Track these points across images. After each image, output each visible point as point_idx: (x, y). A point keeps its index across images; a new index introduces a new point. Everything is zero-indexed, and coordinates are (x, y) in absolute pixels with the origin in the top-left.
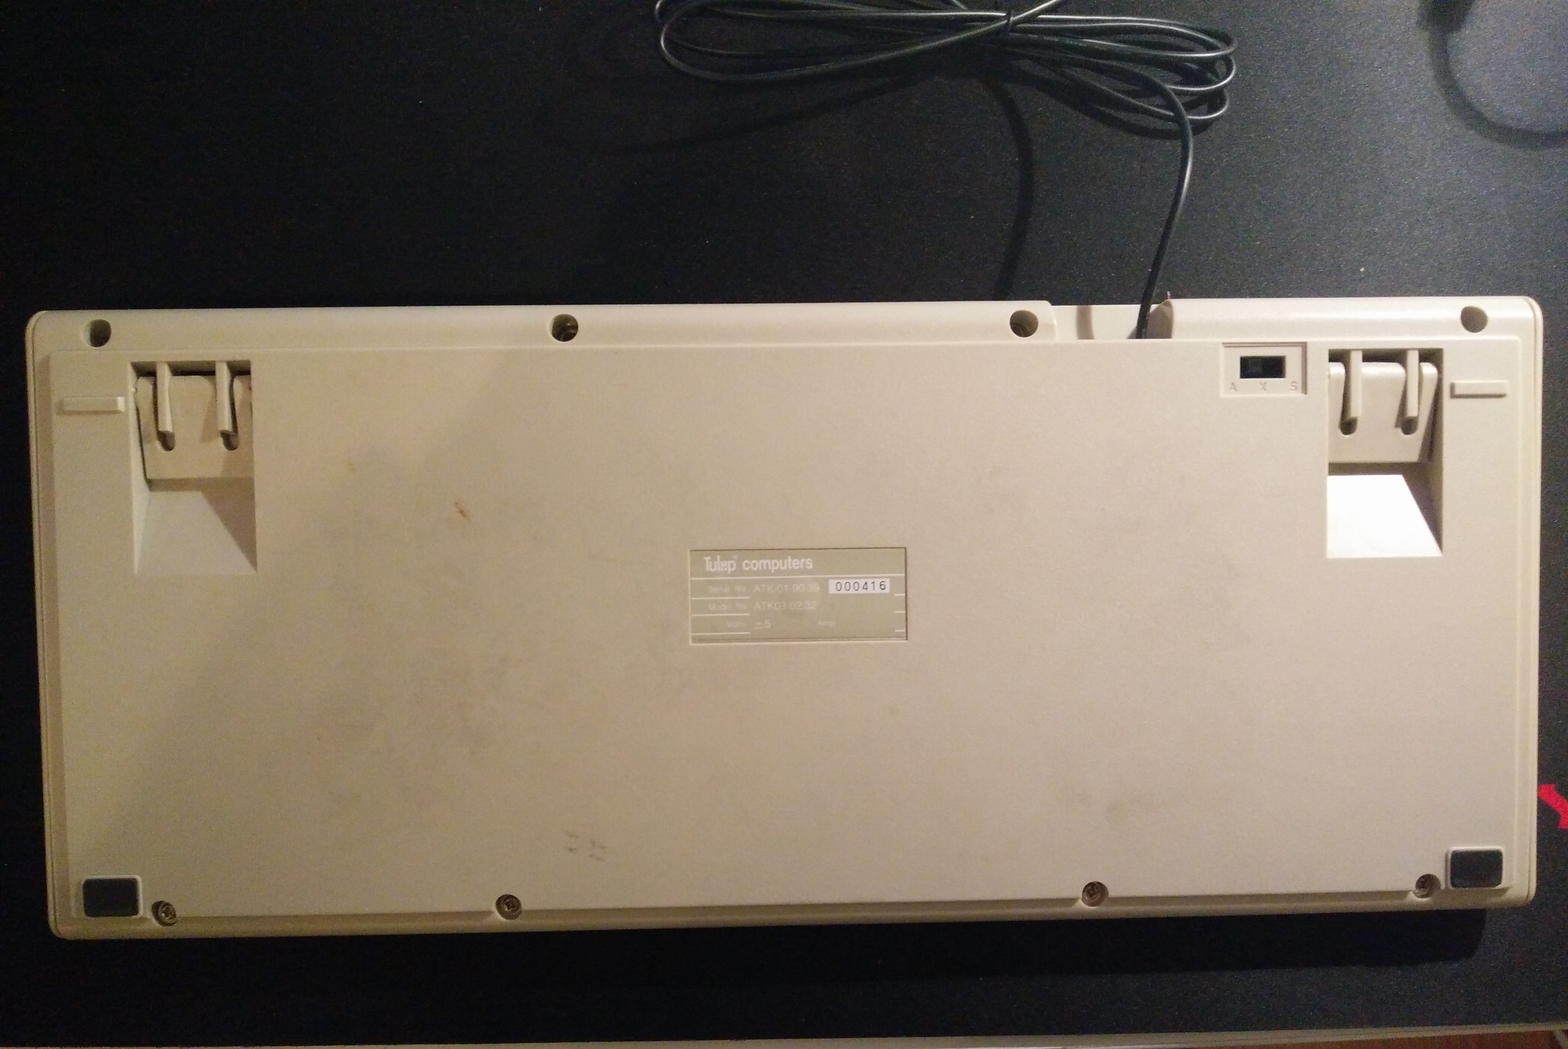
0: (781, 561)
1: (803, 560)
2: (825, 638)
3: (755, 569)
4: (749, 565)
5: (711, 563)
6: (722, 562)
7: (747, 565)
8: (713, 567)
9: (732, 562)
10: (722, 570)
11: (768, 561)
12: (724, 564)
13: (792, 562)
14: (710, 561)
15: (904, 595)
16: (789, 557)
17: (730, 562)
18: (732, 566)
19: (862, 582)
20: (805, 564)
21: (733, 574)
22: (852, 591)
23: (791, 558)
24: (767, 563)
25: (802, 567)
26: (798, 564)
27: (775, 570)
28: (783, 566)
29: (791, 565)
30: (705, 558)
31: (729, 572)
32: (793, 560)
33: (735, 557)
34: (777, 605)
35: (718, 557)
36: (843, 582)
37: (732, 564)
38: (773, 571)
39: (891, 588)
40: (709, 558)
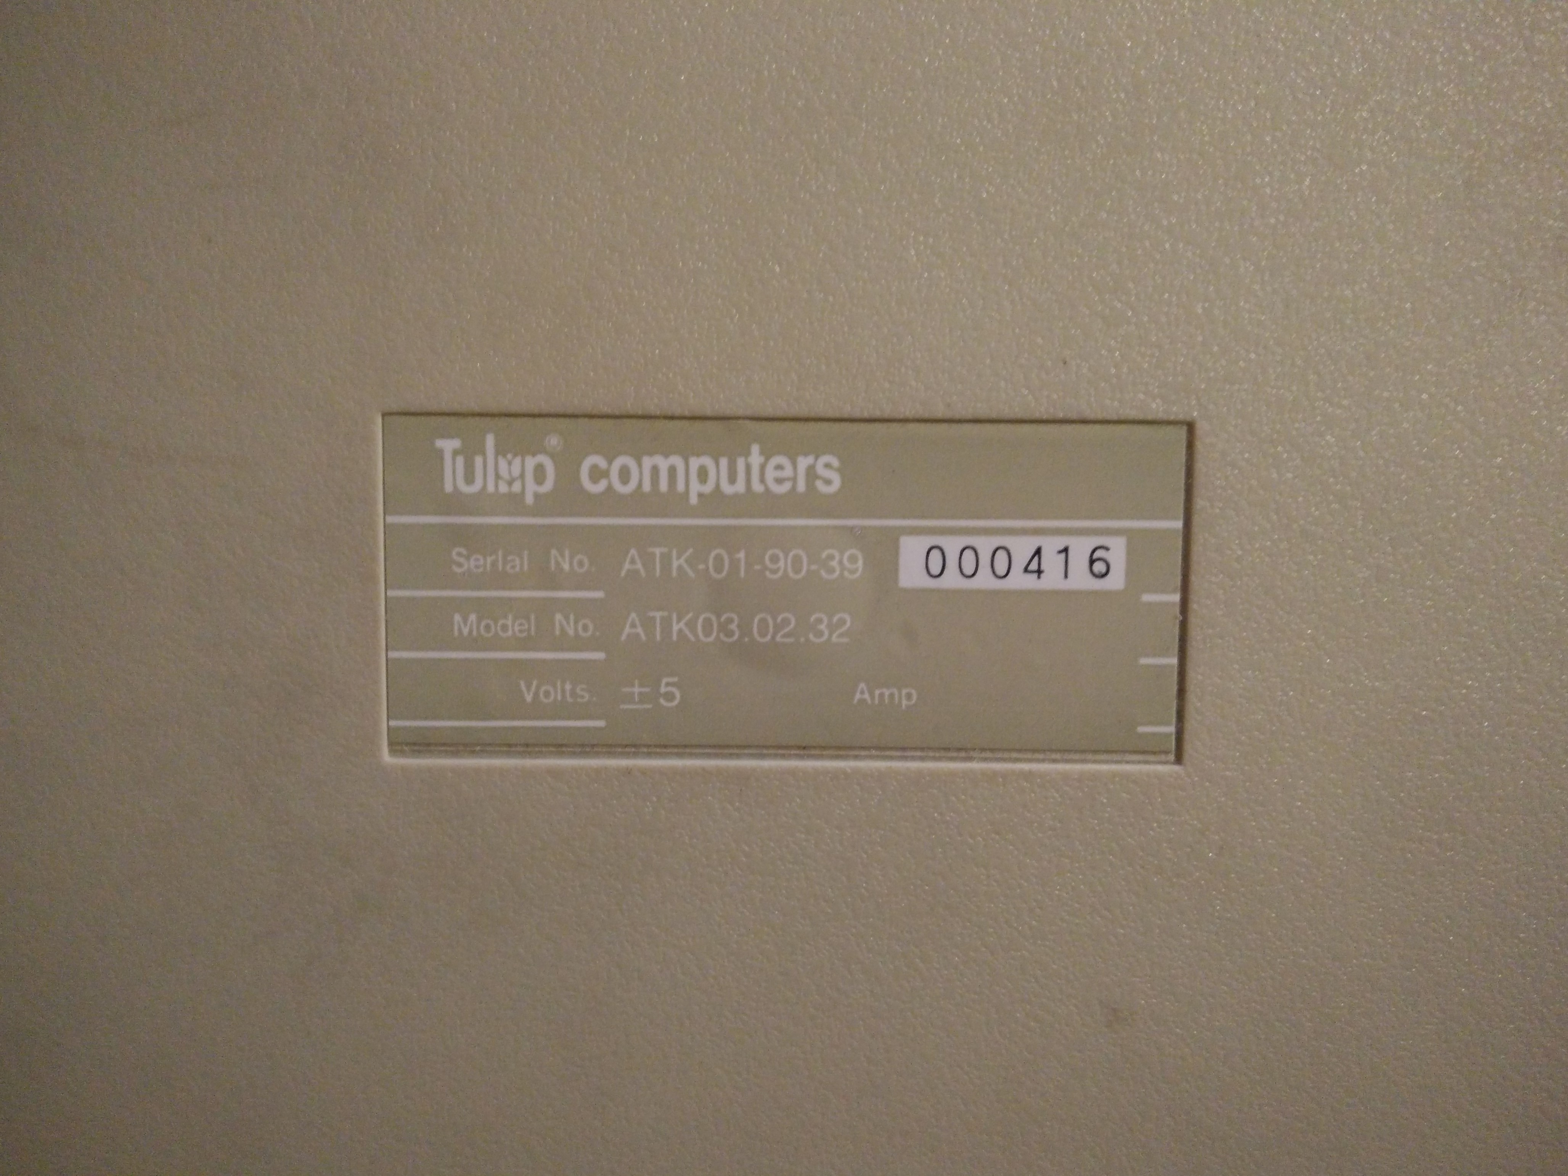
0: (724, 462)
1: (804, 462)
2: (881, 749)
3: (625, 490)
4: (605, 474)
5: (460, 460)
6: (503, 464)
7: (597, 474)
8: (469, 478)
9: (542, 458)
10: (503, 488)
11: (677, 460)
12: (514, 466)
13: (763, 468)
14: (455, 453)
15: (1176, 598)
16: (755, 449)
17: (531, 463)
18: (540, 474)
19: (1022, 549)
20: (811, 474)
21: (542, 505)
22: (984, 580)
23: (762, 453)
24: (672, 470)
25: (801, 487)
26: (788, 472)
27: (700, 495)
28: (732, 480)
29: (762, 480)
30: (440, 443)
31: (529, 499)
32: (767, 459)
33: (554, 441)
34: (708, 624)
35: (490, 441)
36: (952, 545)
37: (539, 470)
38: (694, 500)
39: (1130, 572)
40: (453, 444)
